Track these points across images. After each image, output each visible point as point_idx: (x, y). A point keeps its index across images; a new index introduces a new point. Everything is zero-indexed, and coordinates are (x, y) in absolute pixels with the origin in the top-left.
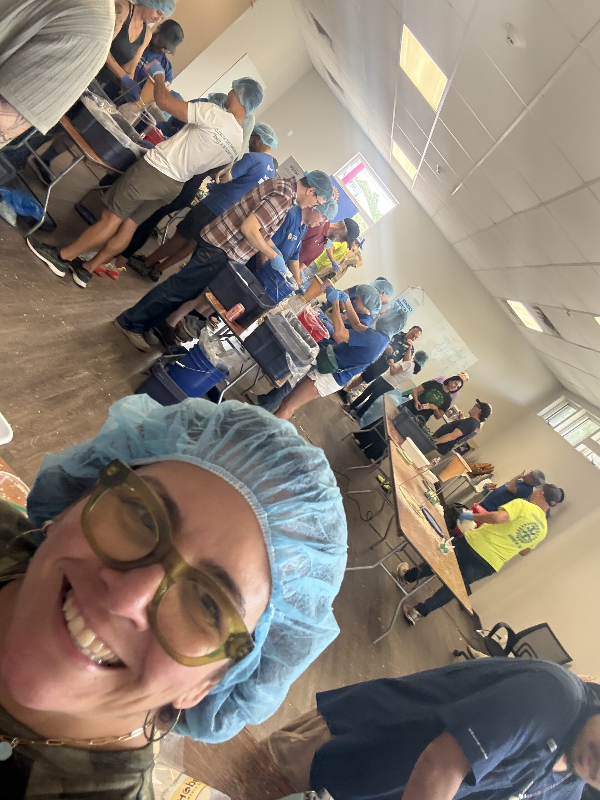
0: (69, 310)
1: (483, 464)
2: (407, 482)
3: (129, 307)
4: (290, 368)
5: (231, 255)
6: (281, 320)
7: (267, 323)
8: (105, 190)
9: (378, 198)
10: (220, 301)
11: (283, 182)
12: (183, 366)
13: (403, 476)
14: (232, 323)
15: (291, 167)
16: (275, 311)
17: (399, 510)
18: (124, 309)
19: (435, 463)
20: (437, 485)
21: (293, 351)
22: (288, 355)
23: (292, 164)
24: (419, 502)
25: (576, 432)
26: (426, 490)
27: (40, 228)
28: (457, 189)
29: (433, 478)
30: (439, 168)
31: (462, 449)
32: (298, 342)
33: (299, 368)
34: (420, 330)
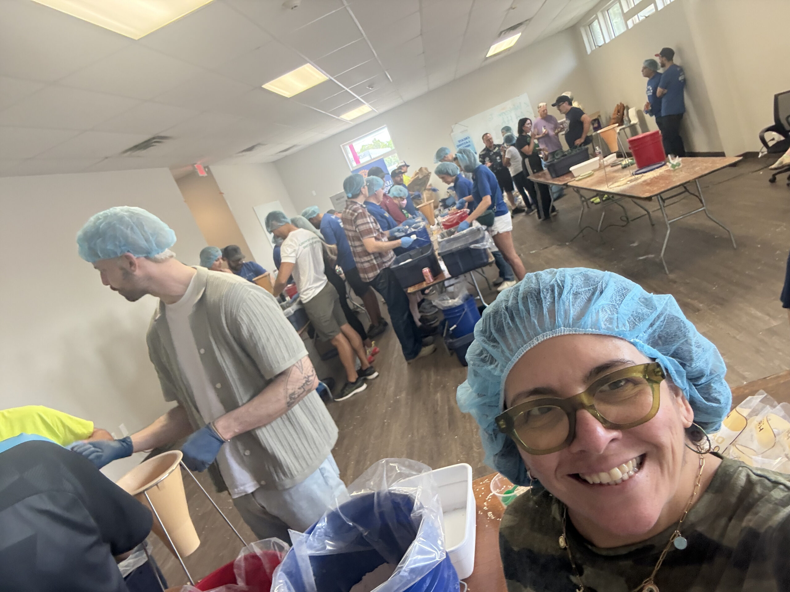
0: (391, 389)
1: (615, 111)
2: (607, 180)
3: (401, 348)
4: (483, 248)
5: (387, 265)
6: (444, 243)
7: (442, 255)
8: (317, 336)
9: (377, 140)
10: (416, 284)
11: (348, 210)
12: (455, 326)
13: (601, 182)
14: (435, 280)
15: (337, 200)
16: (436, 246)
17: (628, 194)
18: (401, 353)
19: (600, 153)
20: (619, 155)
21: (470, 241)
22: (472, 246)
23: (336, 199)
24: (628, 175)
25: (615, 24)
26: (620, 166)
27: (330, 390)
28: (389, 77)
29: (612, 157)
30: (369, 87)
31: (596, 125)
32: (464, 235)
33: (485, 240)
34: (487, 134)
